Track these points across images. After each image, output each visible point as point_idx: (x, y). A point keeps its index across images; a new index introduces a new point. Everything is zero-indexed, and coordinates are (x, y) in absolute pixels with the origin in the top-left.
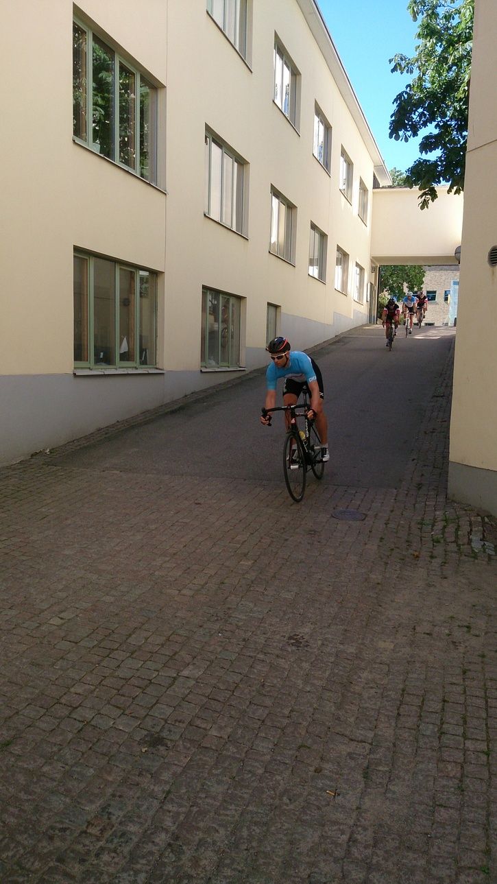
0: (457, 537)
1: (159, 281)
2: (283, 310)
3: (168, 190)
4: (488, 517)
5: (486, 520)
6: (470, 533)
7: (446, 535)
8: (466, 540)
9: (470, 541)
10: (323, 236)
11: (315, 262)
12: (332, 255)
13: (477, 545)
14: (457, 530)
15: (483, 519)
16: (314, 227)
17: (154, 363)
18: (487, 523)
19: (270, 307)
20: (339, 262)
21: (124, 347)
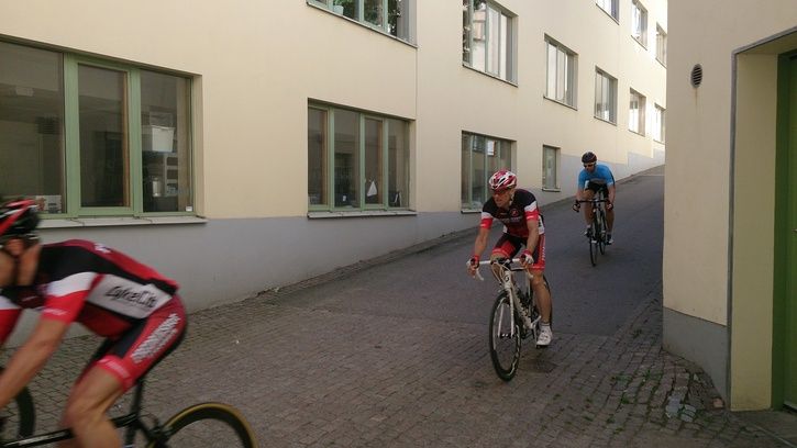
0: (651, 398)
1: (411, 128)
2: (563, 151)
3: (419, 44)
4: (698, 374)
5: (695, 377)
6: (670, 393)
7: (640, 394)
8: (660, 403)
9: (666, 402)
10: (613, 81)
11: (604, 107)
12: (624, 98)
13: (672, 410)
14: (655, 388)
15: (691, 376)
16: (599, 71)
17: (406, 205)
18: (696, 382)
19: (548, 150)
20: (633, 105)
21: (372, 191)
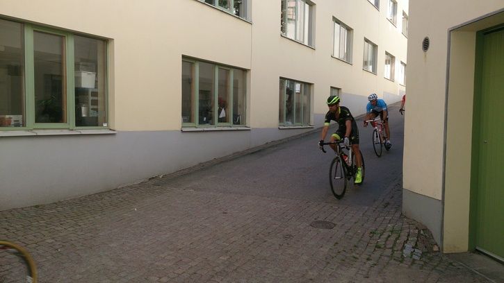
0: (394, 245)
1: (248, 74)
2: (343, 91)
3: (254, 22)
4: (423, 230)
6: (406, 242)
7: (388, 242)
8: (400, 248)
9: (404, 247)
10: (375, 46)
12: (381, 57)
14: (397, 239)
15: (419, 231)
16: (367, 40)
17: (244, 123)
18: (422, 235)
19: (334, 90)
20: (387, 62)
